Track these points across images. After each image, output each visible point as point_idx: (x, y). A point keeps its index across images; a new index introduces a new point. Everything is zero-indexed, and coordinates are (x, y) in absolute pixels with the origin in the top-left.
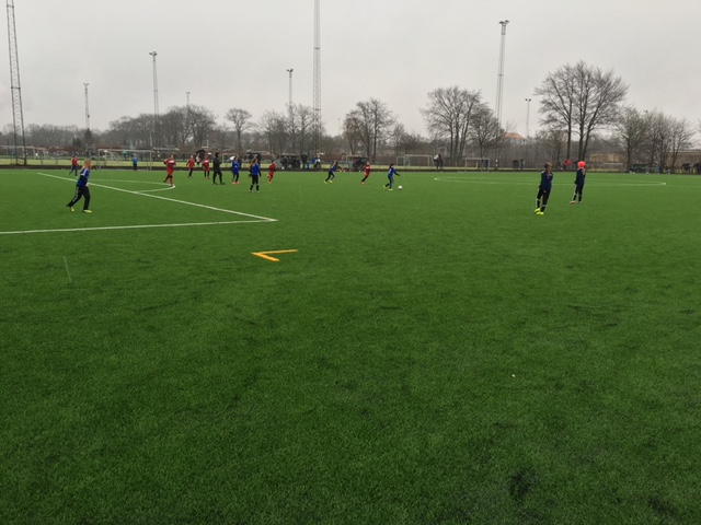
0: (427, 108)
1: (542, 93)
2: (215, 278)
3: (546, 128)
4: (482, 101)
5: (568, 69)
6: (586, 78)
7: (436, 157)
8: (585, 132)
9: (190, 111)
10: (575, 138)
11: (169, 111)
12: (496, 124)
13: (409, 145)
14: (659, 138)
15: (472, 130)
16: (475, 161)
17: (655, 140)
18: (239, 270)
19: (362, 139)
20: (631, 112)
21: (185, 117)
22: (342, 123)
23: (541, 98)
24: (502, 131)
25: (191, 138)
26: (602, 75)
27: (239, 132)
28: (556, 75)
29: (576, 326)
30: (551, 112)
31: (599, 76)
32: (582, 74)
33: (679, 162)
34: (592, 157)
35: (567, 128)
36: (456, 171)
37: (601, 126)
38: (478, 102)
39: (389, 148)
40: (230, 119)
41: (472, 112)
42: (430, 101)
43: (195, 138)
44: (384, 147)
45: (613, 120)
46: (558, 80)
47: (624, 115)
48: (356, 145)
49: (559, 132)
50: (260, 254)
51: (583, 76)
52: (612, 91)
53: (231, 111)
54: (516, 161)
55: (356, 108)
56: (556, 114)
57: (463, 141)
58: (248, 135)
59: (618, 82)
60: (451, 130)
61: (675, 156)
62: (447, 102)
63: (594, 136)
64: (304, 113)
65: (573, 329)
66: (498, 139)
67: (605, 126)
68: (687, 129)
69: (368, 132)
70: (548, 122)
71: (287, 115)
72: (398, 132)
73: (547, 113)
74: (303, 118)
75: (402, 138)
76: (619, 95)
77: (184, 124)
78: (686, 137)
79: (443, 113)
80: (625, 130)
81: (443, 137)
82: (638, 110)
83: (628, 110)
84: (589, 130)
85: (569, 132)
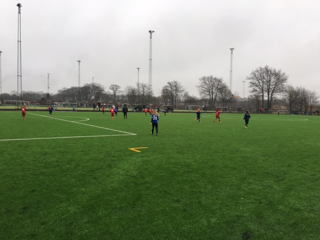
0: (199, 85)
1: (250, 79)
2: (116, 159)
3: (252, 94)
4: (223, 82)
5: (261, 69)
6: (269, 72)
7: (203, 106)
8: (270, 96)
9: (93, 86)
10: (266, 98)
11: (84, 85)
12: (230, 92)
13: (191, 101)
14: (304, 99)
15: (219, 95)
16: (221, 108)
17: (302, 100)
18: (125, 155)
19: (170, 98)
20: (290, 87)
21: (91, 88)
22: (161, 91)
23: (249, 81)
24: (232, 95)
25: (93, 97)
26: (277, 71)
27: (115, 95)
28: (256, 71)
29: (267, 180)
30: (254, 87)
31: (275, 72)
32: (267, 71)
33: (314, 110)
34: (274, 107)
35: (262, 94)
36: (212, 113)
37: (277, 94)
38: (221, 82)
39: (182, 102)
40: (111, 89)
41: (219, 87)
42: (200, 82)
43: (95, 97)
44: (180, 102)
45: (282, 91)
46: (257, 73)
47: (287, 89)
48: (167, 101)
49: (258, 96)
50: (132, 149)
51: (268, 72)
52: (281, 78)
53: (112, 86)
54: (239, 109)
55: (167, 85)
56: (257, 88)
57: (215, 99)
58: (119, 96)
59: (284, 74)
60: (210, 95)
61: (312, 107)
62: (207, 82)
63: (274, 98)
64: (144, 86)
65: (266, 181)
66: (231, 99)
67: (279, 94)
68: (316, 95)
69: (172, 95)
70: (253, 92)
71: (136, 87)
72: (186, 95)
73: (253, 88)
74: (144, 89)
75: (188, 98)
76: (284, 80)
77: (90, 91)
78: (316, 99)
79: (206, 87)
80: (288, 95)
81: (206, 98)
82: (293, 87)
83: (289, 86)
84: (272, 95)
85: (263, 96)
